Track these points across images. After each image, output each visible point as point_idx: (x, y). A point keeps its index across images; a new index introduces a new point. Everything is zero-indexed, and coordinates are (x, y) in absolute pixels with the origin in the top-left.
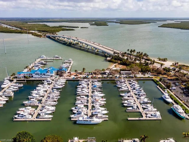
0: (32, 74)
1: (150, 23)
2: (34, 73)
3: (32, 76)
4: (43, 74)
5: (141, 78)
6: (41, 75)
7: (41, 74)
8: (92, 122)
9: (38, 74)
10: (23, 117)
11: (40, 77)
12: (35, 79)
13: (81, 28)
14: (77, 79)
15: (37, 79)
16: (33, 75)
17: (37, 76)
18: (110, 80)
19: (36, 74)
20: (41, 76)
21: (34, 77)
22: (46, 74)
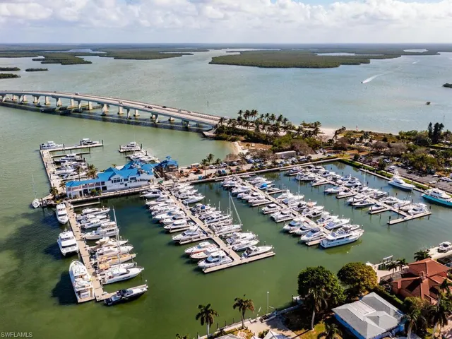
0: (103, 183)
1: (181, 55)
2: (109, 179)
3: (105, 188)
4: (131, 179)
5: (320, 159)
6: (126, 182)
7: (126, 180)
8: (350, 238)
9: (119, 181)
10: (218, 261)
11: (123, 186)
12: (112, 194)
13: (27, 70)
14: (207, 179)
15: (119, 193)
16: (108, 184)
17: (117, 186)
18: (271, 171)
19: (115, 181)
20: (126, 185)
21: (108, 189)
22: (138, 178)
